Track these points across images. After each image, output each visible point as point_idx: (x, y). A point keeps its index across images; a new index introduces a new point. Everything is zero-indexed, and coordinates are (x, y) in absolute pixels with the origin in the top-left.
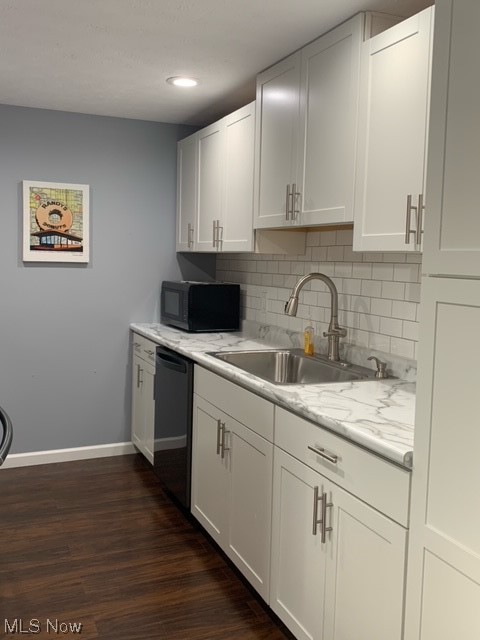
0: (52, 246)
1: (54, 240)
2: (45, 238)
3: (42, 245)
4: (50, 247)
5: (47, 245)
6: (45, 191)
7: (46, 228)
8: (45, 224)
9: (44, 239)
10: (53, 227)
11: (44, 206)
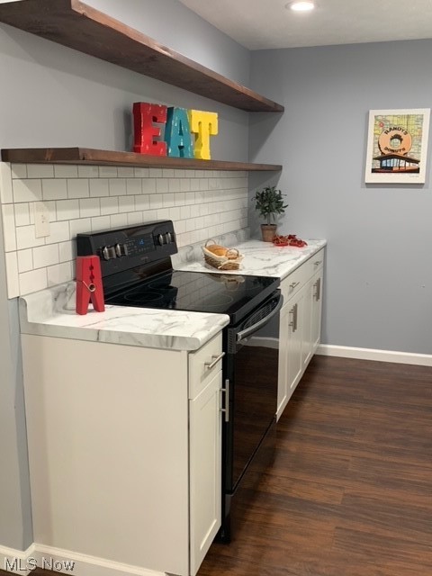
0: (391, 168)
1: (394, 163)
2: (386, 161)
3: (382, 168)
4: (389, 170)
5: (387, 168)
6: (388, 118)
7: (387, 152)
8: (386, 149)
9: (384, 162)
10: (393, 151)
11: (386, 133)
